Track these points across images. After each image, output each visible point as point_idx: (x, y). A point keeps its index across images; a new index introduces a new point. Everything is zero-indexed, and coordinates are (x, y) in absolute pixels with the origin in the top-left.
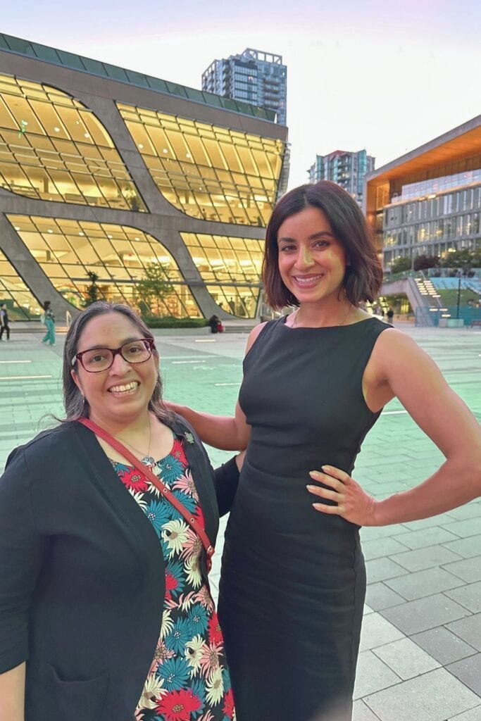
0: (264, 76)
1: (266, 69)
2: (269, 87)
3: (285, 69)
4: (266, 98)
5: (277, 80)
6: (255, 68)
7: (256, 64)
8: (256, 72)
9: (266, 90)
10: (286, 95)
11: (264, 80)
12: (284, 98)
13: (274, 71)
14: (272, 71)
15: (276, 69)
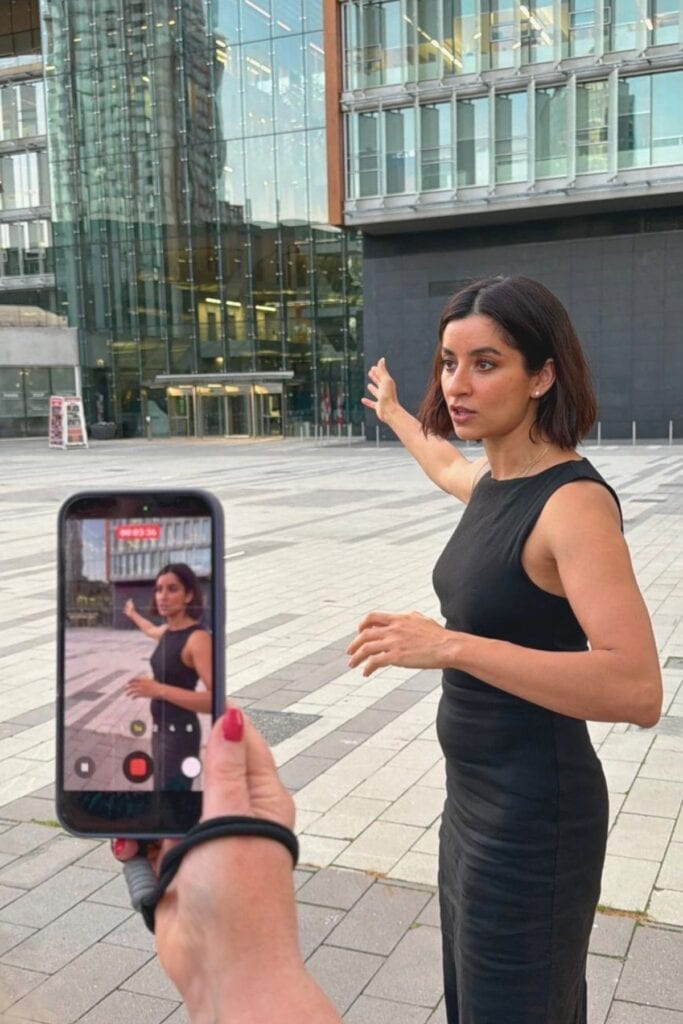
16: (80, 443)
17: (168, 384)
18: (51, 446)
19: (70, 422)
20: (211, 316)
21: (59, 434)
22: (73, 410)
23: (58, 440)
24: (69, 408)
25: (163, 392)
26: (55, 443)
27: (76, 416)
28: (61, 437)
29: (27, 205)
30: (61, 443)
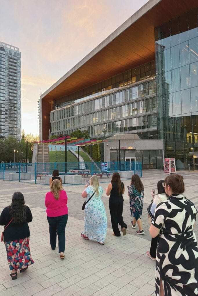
0: (9, 55)
1: (10, 52)
2: (11, 60)
3: (20, 54)
4: (10, 65)
5: (16, 58)
6: (4, 50)
7: (4, 49)
8: (4, 52)
9: (10, 61)
10: (21, 65)
11: (9, 57)
12: (20, 66)
13: (14, 53)
14: (13, 54)
15: (15, 53)
16: (174, 173)
17: (193, 154)
18: (164, 173)
19: (172, 166)
20: (190, 137)
21: (168, 170)
22: (172, 162)
23: (167, 172)
24: (171, 162)
25: (192, 156)
26: (166, 172)
27: (173, 164)
28: (169, 171)
29: (125, 116)
30: (169, 173)
